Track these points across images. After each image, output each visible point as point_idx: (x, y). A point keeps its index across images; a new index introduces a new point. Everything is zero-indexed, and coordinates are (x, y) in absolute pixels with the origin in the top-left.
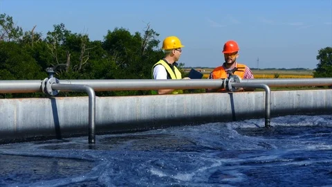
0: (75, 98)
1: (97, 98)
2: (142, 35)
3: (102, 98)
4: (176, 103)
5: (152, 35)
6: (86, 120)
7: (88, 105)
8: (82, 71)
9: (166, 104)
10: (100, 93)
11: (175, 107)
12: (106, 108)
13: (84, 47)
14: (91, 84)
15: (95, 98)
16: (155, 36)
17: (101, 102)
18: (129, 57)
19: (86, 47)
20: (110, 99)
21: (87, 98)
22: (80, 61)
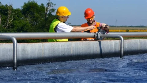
0: (4, 44)
1: (18, 44)
2: (45, 6)
3: (21, 44)
4: (66, 47)
5: (52, 5)
6: (11, 57)
7: (12, 48)
8: (8, 28)
9: (60, 48)
10: (20, 41)
11: (66, 49)
12: (24, 50)
13: (10, 13)
14: (14, 35)
15: (17, 44)
16: (54, 6)
17: (20, 46)
18: (37, 18)
19: (11, 13)
20: (26, 44)
21: (12, 44)
22: (7, 21)
